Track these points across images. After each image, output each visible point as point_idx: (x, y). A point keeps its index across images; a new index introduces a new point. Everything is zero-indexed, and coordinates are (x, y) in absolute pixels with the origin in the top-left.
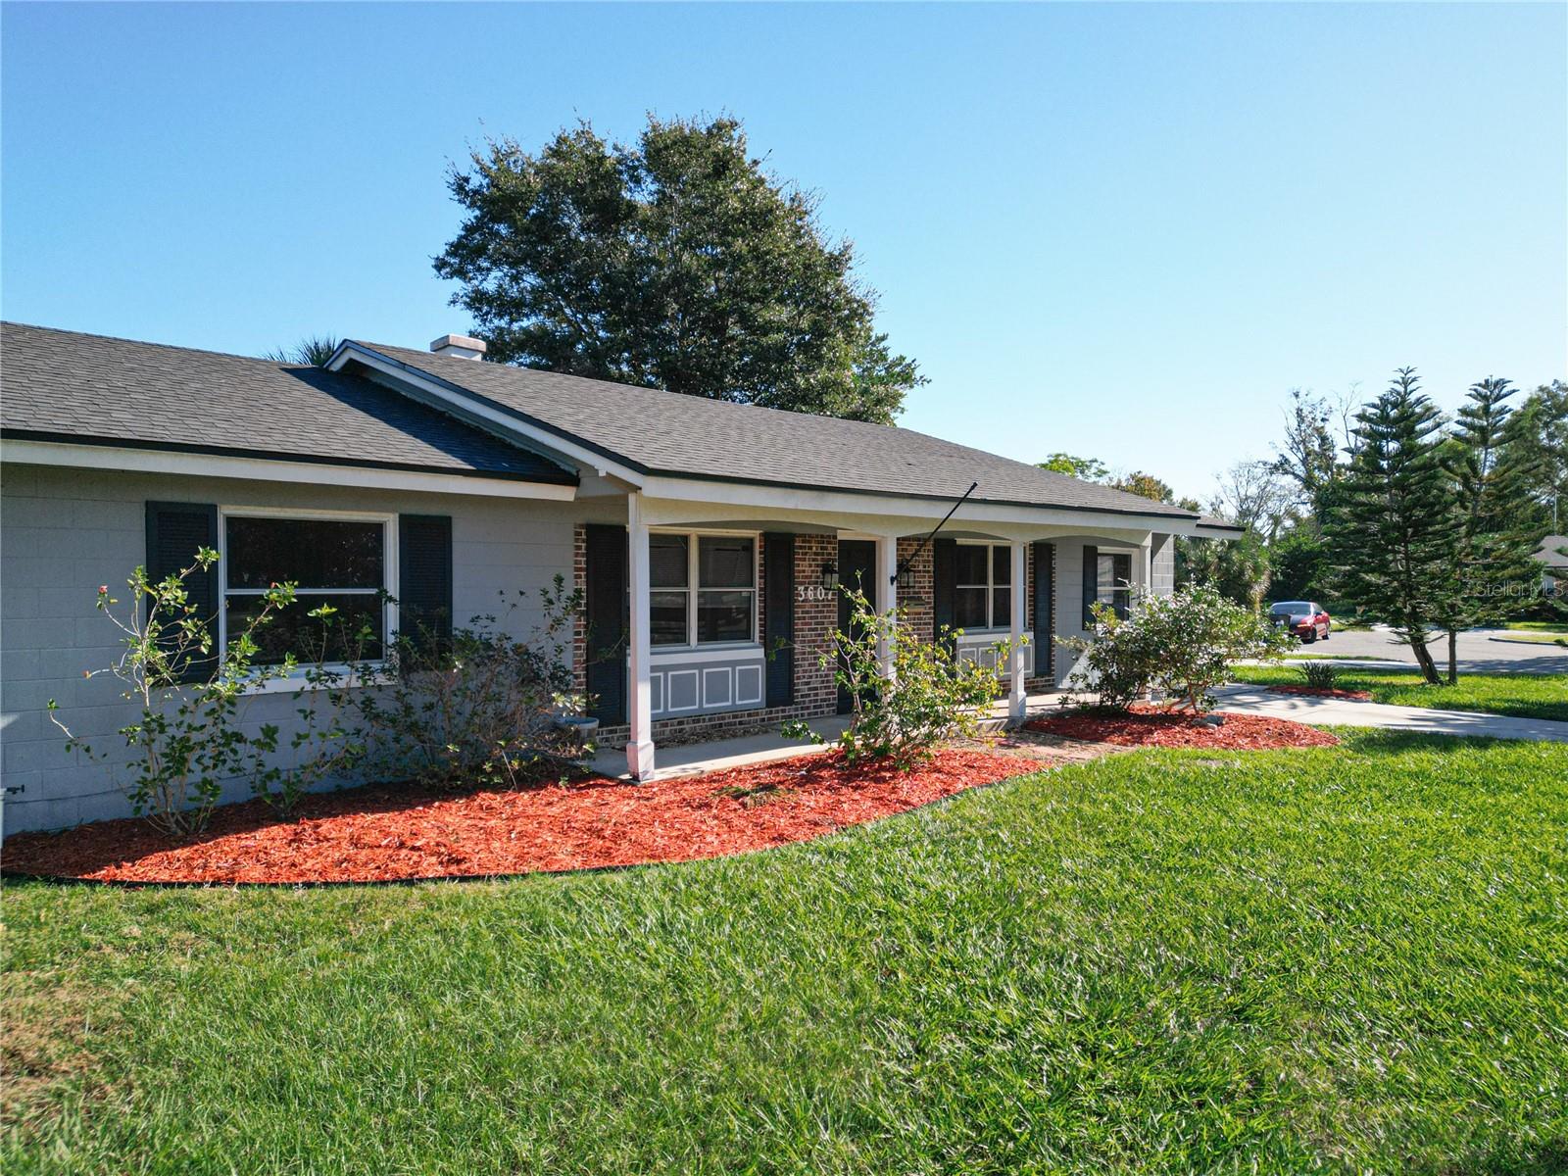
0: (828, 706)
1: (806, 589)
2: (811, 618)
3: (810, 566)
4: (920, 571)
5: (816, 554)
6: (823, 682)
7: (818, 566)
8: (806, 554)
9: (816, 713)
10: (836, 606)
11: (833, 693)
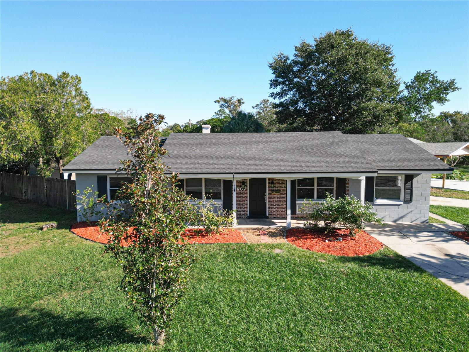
0: (244, 216)
1: (237, 188)
2: (239, 195)
3: (238, 183)
6: (243, 210)
7: (240, 183)
9: (240, 217)
10: (247, 192)
11: (246, 213)
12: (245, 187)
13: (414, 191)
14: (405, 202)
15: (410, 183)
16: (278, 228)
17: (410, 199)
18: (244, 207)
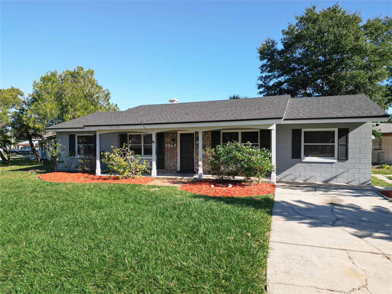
0: (175, 171)
1: (168, 145)
2: (170, 151)
3: (169, 139)
4: (206, 140)
5: (171, 137)
6: (173, 165)
7: (171, 139)
8: (168, 137)
9: (171, 172)
10: (177, 148)
11: (176, 168)
12: (175, 143)
13: (350, 146)
14: (339, 160)
15: (345, 137)
16: (190, 179)
17: (345, 156)
18: (174, 162)
